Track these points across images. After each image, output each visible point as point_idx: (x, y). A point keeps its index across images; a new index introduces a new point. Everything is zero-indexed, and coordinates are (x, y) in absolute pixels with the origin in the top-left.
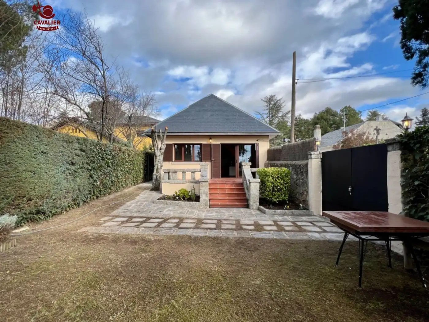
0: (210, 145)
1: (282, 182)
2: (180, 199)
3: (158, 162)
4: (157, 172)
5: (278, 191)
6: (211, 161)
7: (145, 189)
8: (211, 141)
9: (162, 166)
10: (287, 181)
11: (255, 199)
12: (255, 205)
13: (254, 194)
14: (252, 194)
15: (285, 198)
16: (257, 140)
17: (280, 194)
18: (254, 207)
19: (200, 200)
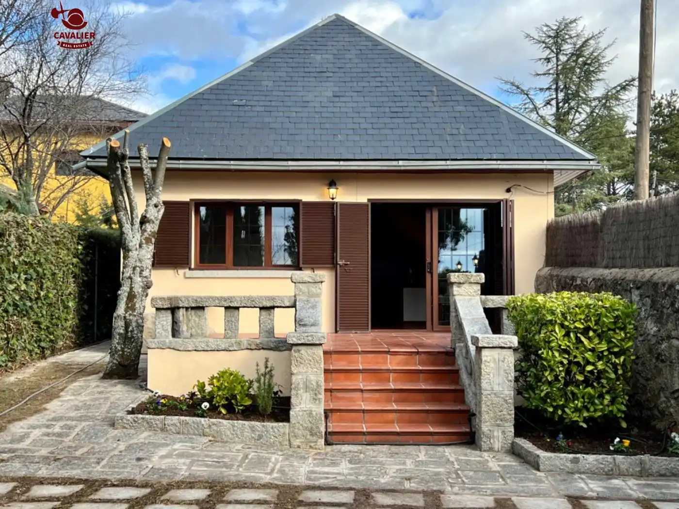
0: (331, 206)
1: (604, 347)
2: (214, 411)
3: (134, 269)
4: (130, 307)
5: (587, 383)
6: (332, 264)
7: (84, 371)
8: (333, 191)
9: (148, 286)
10: (621, 344)
11: (500, 414)
12: (497, 433)
13: (495, 394)
14: (489, 392)
15: (615, 410)
16: (508, 191)
17: (597, 395)
18: (497, 442)
19: (292, 413)
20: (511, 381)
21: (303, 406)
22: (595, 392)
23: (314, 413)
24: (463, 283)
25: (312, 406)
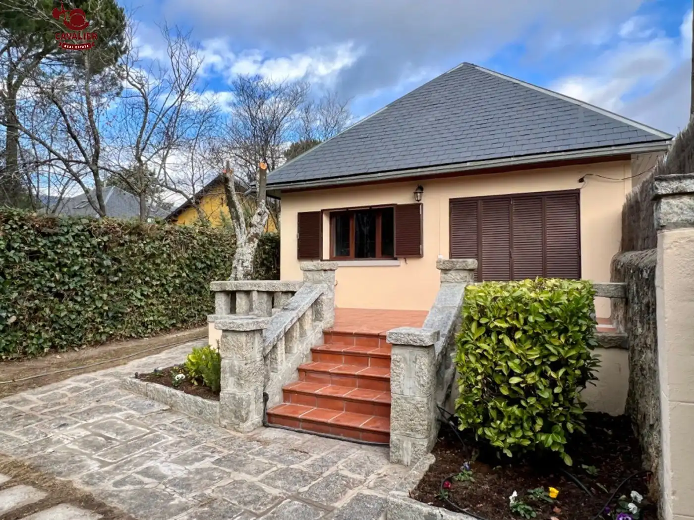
0: (418, 207)
6: (419, 254)
8: (418, 194)
9: (247, 273)
10: (559, 353)
11: (410, 422)
12: (407, 444)
13: (406, 399)
14: (398, 396)
15: (550, 441)
16: (581, 180)
17: (525, 417)
18: (406, 455)
19: (221, 394)
20: (423, 386)
21: (229, 389)
22: (522, 413)
23: (237, 397)
24: (449, 270)
25: (235, 390)
